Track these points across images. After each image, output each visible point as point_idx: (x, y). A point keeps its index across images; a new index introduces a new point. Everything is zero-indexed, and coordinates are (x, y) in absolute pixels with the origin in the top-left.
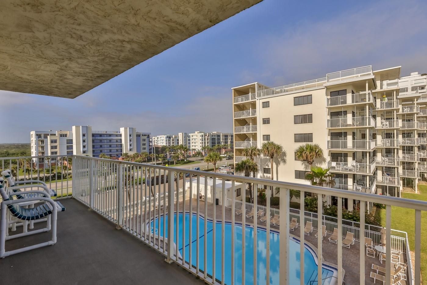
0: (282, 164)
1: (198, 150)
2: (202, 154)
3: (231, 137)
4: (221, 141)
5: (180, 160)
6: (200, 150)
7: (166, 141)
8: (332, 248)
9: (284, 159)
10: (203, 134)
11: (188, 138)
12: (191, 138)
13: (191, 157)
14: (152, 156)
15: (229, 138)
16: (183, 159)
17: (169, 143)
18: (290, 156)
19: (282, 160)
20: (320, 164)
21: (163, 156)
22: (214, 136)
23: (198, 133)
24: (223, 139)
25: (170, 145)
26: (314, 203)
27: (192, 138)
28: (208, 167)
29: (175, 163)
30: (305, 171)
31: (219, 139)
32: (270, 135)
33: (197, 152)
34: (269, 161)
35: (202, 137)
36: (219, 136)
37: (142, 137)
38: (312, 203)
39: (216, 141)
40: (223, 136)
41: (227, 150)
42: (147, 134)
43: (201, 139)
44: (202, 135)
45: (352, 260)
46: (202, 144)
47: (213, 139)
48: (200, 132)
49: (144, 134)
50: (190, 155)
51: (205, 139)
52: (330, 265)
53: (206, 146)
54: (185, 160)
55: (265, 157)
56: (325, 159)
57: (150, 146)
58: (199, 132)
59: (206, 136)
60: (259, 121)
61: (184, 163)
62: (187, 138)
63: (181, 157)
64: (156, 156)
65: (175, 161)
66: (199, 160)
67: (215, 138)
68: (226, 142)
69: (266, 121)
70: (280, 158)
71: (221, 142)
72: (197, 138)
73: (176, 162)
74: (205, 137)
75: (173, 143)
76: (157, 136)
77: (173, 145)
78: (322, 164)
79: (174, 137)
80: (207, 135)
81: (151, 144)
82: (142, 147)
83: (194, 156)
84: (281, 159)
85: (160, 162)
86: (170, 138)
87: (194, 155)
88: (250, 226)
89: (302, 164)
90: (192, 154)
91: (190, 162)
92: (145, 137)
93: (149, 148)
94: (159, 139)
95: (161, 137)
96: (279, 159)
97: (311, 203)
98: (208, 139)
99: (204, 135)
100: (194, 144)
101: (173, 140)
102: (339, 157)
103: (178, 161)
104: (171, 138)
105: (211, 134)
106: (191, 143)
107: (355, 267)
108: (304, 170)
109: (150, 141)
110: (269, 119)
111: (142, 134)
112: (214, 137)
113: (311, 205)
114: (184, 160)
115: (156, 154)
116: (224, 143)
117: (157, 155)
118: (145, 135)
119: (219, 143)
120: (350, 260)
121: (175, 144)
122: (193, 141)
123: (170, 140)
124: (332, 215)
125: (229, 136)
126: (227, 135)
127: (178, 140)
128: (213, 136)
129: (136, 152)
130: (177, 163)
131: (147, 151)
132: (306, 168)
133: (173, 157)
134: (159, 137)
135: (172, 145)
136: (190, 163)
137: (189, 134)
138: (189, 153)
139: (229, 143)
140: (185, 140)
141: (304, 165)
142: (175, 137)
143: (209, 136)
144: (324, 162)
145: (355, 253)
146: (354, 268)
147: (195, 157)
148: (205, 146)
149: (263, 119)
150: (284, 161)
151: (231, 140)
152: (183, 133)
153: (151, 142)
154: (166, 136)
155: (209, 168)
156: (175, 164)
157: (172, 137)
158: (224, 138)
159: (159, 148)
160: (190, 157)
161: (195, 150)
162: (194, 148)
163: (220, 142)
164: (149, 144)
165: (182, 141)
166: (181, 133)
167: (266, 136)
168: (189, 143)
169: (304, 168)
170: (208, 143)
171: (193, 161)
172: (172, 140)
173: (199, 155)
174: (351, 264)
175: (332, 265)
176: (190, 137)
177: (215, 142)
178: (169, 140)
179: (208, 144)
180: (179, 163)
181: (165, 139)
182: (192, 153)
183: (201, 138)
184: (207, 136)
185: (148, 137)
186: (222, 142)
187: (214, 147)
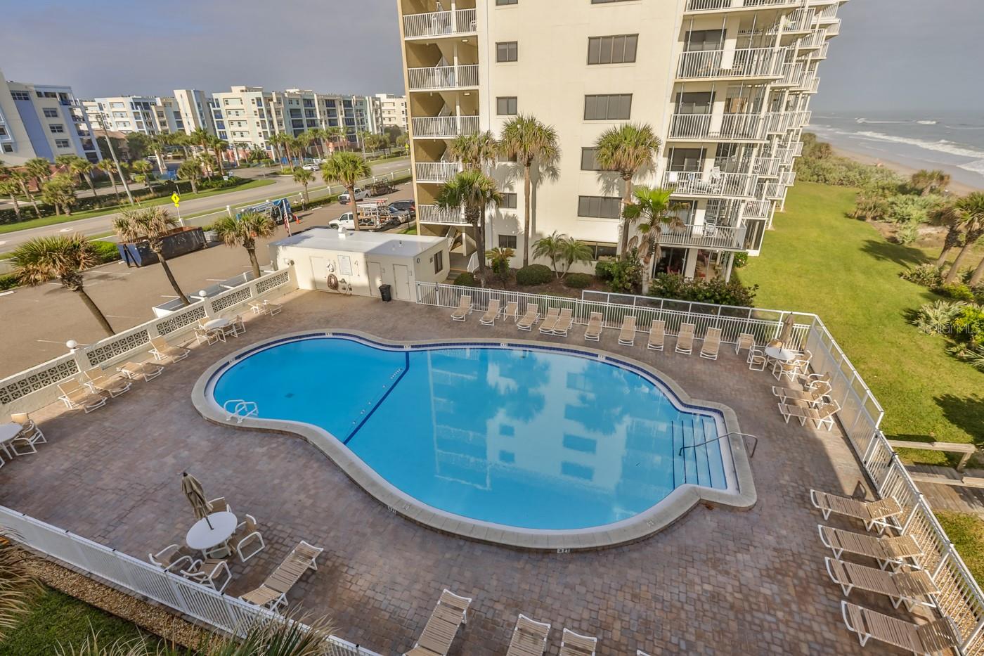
0: (547, 180)
1: (255, 145)
2: (268, 157)
3: (344, 106)
4: (319, 117)
5: (207, 179)
6: (260, 146)
7: (136, 116)
8: (686, 366)
9: (552, 167)
10: (259, 94)
11: (212, 109)
12: (223, 108)
13: (238, 168)
14: (105, 167)
15: (340, 109)
16: (216, 173)
17: (150, 124)
18: (569, 160)
19: (548, 170)
20: (640, 178)
21: (148, 167)
22: (294, 102)
23: (242, 91)
24: (322, 113)
25: (153, 132)
26: (627, 272)
27: (227, 107)
28: (306, 196)
29: (194, 187)
30: (604, 196)
31: (311, 113)
32: (516, 98)
33: (253, 153)
34: (512, 174)
35: (259, 104)
36: (309, 102)
37: (41, 104)
38: (623, 272)
39: (304, 119)
40: (321, 103)
41: (338, 144)
42: (57, 92)
43: (255, 112)
44: (259, 100)
45: (731, 384)
46: (264, 127)
47: (294, 112)
48: (248, 90)
49: (42, 91)
50: (231, 161)
51: (269, 112)
52: (705, 406)
53: (277, 132)
54: (226, 178)
55: (503, 163)
56: (655, 164)
57: (81, 133)
58: (244, 88)
59: (271, 103)
60: (486, 53)
61: (223, 186)
62: (205, 106)
63: (209, 169)
64: (122, 167)
65: (192, 182)
66: (266, 175)
67: (299, 110)
68: (333, 123)
69: (507, 52)
70: (542, 166)
71: (319, 122)
72: (241, 107)
73: (196, 183)
74: (267, 105)
75: (163, 124)
76: (98, 100)
77: (166, 132)
78: (645, 178)
79: (159, 103)
80: (275, 100)
81: (83, 127)
82: (53, 137)
83: (246, 163)
84: (545, 168)
85: (142, 186)
86: (146, 106)
87: (244, 161)
88: (499, 344)
89: (599, 180)
90: (237, 159)
91: (240, 182)
92: (54, 103)
93: (82, 139)
94: (106, 111)
95: (112, 104)
96: (540, 168)
97: (620, 272)
98: (278, 113)
99: (265, 98)
100: (235, 128)
101: (160, 115)
102: (686, 160)
103: (203, 180)
104: (153, 107)
105: (286, 95)
106: (226, 124)
107: (744, 399)
108: (602, 194)
109: (75, 118)
110: (513, 46)
111: (34, 89)
112: (294, 106)
113: (620, 277)
114: (219, 178)
115: (119, 162)
116: (326, 123)
117: (122, 163)
118: (47, 95)
119: (312, 123)
120: (729, 386)
121: (172, 129)
122: (233, 117)
123: (148, 114)
124: (668, 295)
125: (337, 103)
126: (334, 101)
127: (177, 114)
128: (291, 102)
129: (34, 157)
130: (200, 188)
131: (75, 149)
132: (608, 187)
133: (184, 169)
134: (106, 101)
135: (160, 130)
136: (240, 184)
137: (215, 96)
138: (227, 157)
139: (341, 124)
140: (201, 115)
141: (602, 182)
142: (164, 104)
143: (279, 103)
144: (651, 172)
145: (730, 368)
146: (742, 400)
147: (249, 166)
148: (273, 133)
149: (498, 44)
150: (554, 173)
151: (346, 116)
152: (188, 92)
153: (84, 119)
154: (130, 99)
155: (312, 199)
156: (194, 191)
157: (155, 104)
158: (325, 109)
159: (119, 140)
160: (233, 166)
161: (244, 145)
162: (238, 139)
163: (314, 120)
164: (77, 126)
165: (190, 115)
166: (183, 92)
167: (505, 102)
168: (221, 125)
169: (603, 188)
170: (280, 124)
171: (250, 181)
172: (156, 115)
173: (262, 161)
174: (733, 393)
175: (707, 404)
176: (218, 106)
177: (301, 120)
178: (146, 115)
179: (283, 129)
180: (209, 187)
181: (130, 112)
182: (239, 156)
183: (255, 107)
184: (274, 103)
185: (65, 100)
186: (321, 121)
187: (300, 136)
